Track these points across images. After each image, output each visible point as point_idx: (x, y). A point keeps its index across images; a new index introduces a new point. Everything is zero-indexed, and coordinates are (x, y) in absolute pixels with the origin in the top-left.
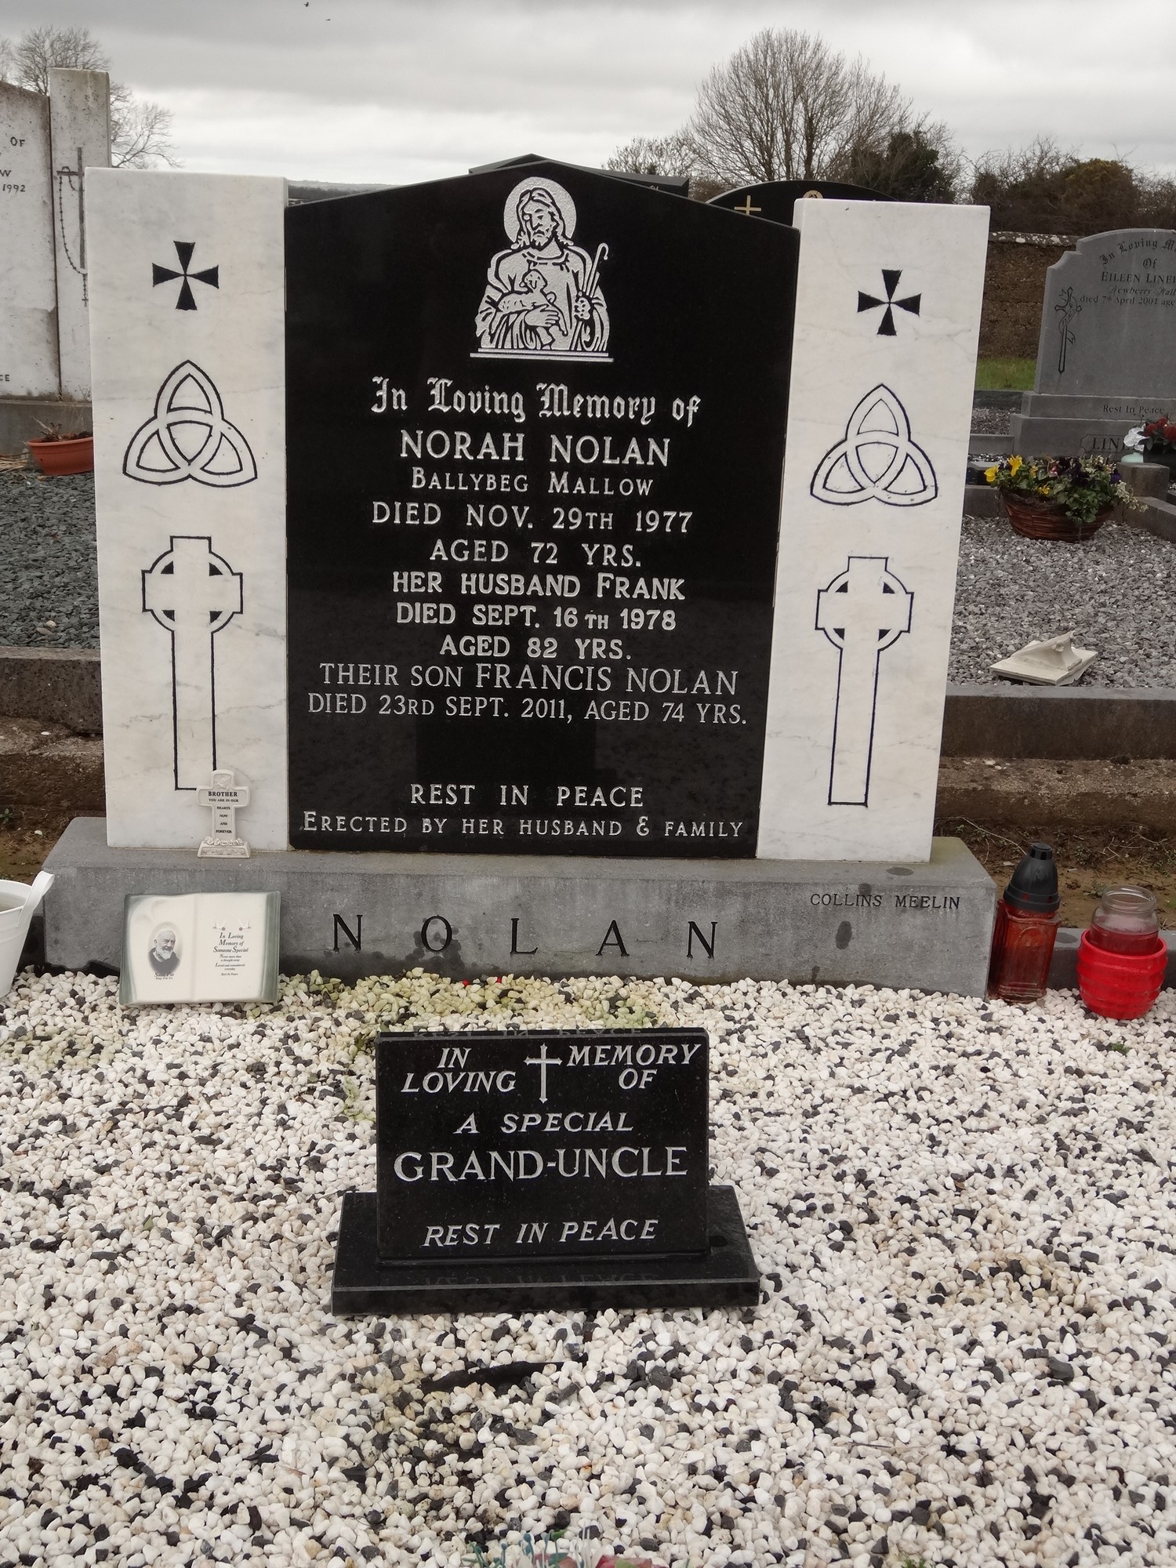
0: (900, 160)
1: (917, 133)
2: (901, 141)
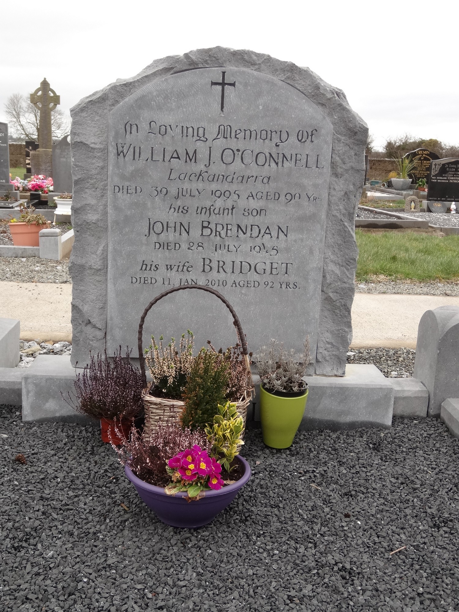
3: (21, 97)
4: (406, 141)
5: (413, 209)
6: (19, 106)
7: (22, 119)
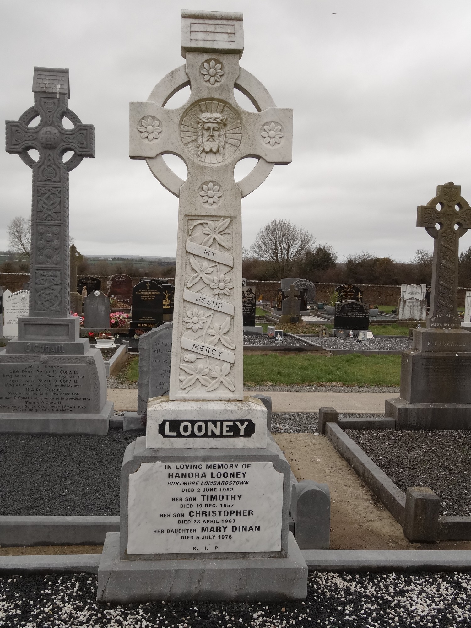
0: (321, 256)
1: (324, 248)
2: (319, 250)
3: (23, 220)
4: (364, 259)
5: (324, 335)
6: (21, 228)
7: (23, 239)
